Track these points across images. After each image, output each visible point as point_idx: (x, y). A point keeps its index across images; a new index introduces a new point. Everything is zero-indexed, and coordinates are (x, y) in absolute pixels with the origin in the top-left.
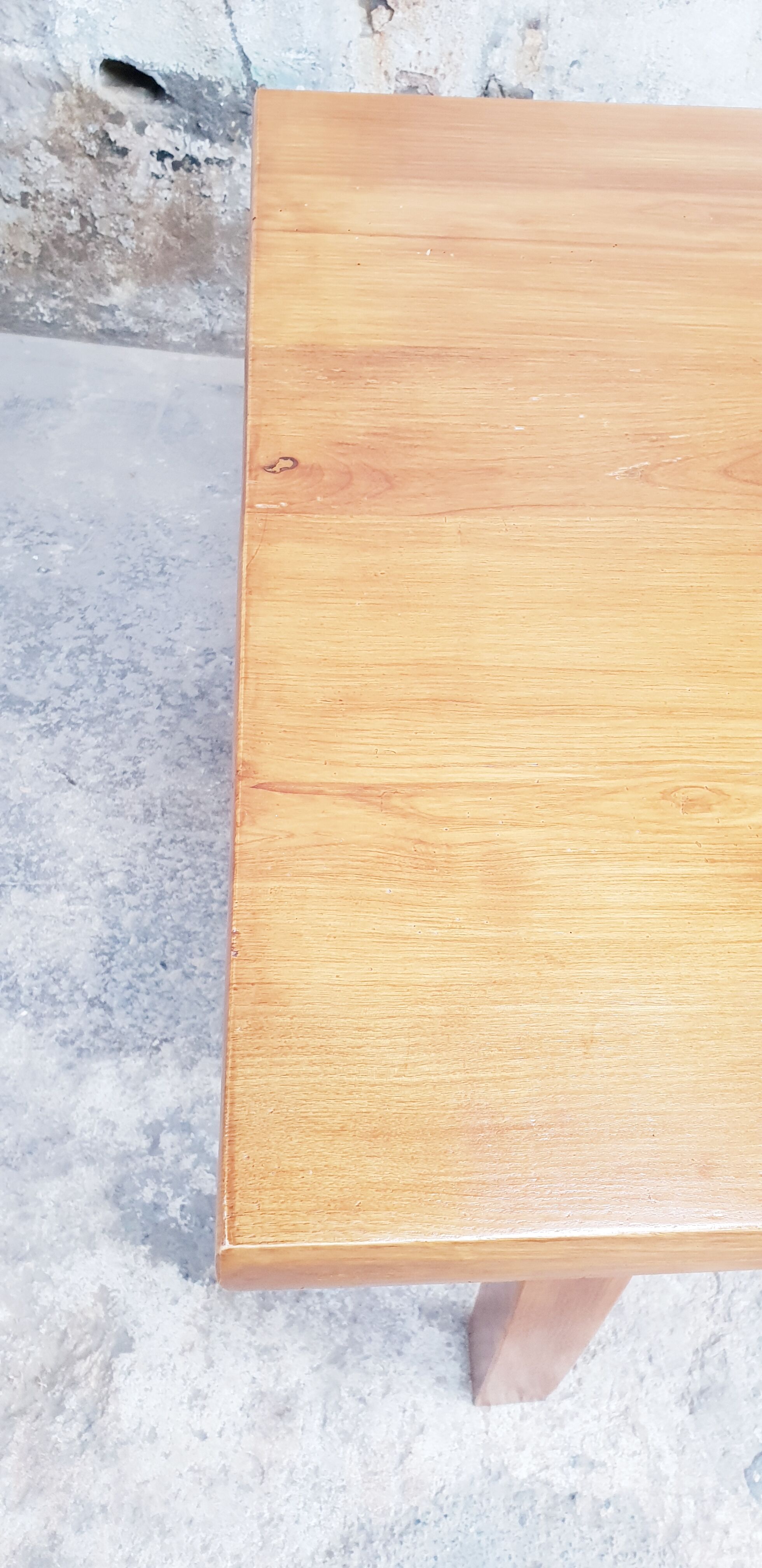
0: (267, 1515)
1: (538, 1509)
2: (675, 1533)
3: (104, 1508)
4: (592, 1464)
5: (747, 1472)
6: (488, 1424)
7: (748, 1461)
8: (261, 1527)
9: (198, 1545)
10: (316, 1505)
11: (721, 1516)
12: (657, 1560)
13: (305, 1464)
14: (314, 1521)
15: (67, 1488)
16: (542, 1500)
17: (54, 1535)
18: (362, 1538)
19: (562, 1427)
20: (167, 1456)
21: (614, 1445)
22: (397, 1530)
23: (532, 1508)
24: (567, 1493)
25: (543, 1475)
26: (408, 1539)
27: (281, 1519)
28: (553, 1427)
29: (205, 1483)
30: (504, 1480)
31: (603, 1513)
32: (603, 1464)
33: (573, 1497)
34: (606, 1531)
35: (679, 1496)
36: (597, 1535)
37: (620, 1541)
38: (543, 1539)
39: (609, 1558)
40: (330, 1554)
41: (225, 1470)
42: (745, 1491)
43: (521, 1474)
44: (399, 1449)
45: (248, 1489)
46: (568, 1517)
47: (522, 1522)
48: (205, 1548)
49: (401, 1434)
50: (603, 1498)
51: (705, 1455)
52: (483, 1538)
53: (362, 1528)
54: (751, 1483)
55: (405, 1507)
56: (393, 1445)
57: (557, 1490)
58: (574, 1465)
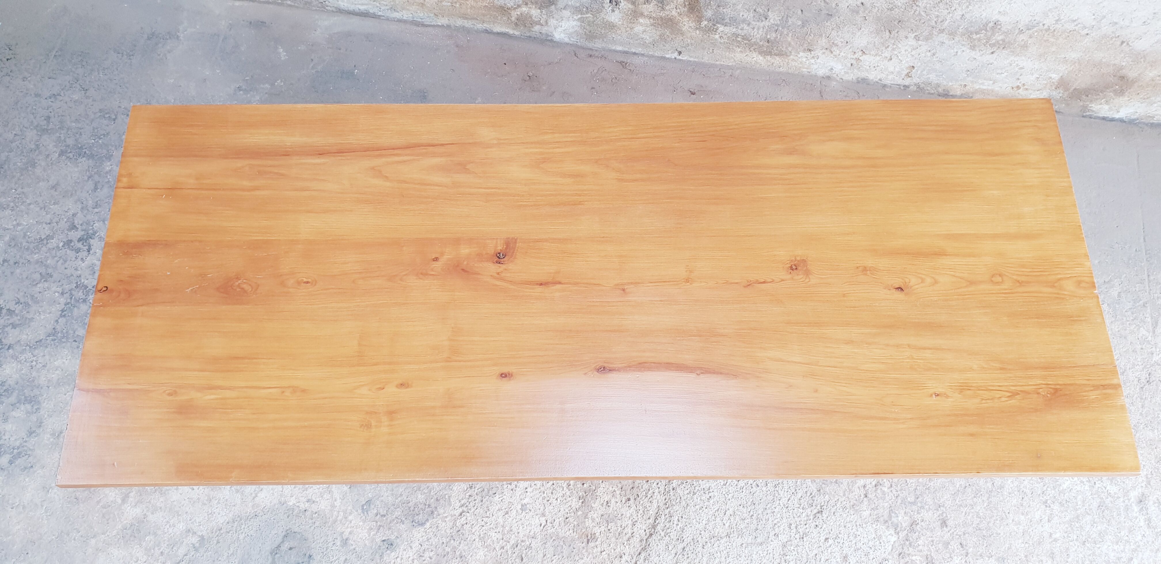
0: (210, 512)
1: (294, 514)
2: (335, 521)
3: (161, 508)
4: (314, 502)
5: (363, 506)
6: (283, 489)
7: (364, 503)
8: (208, 515)
9: (189, 519)
10: (225, 510)
11: (350, 518)
12: (327, 529)
13: (223, 498)
14: (224, 514)
15: (150, 502)
16: (296, 512)
17: (145, 514)
18: (239, 519)
19: (307, 491)
20: (181, 494)
21: (322, 497)
22: (249, 517)
23: (292, 513)
24: (304, 509)
25: (297, 504)
26: (252, 520)
27: (214, 513)
28: (304, 491)
29: (192, 502)
30: (285, 505)
31: (314, 516)
32: (317, 502)
33: (305, 511)
34: (314, 521)
35: (339, 512)
36: (310, 521)
37: (317, 524)
38: (294, 522)
39: (313, 528)
40: (228, 523)
41: (199, 499)
42: (360, 511)
43: (291, 504)
44: (253, 495)
45: (205, 504)
46: (303, 516)
47: (288, 517)
48: (190, 520)
49: (255, 491)
50: (315, 511)
51: (350, 500)
52: (275, 521)
53: (239, 516)
54: (363, 509)
55: (253, 511)
56: (252, 494)
57: (301, 508)
58: (308, 502)
